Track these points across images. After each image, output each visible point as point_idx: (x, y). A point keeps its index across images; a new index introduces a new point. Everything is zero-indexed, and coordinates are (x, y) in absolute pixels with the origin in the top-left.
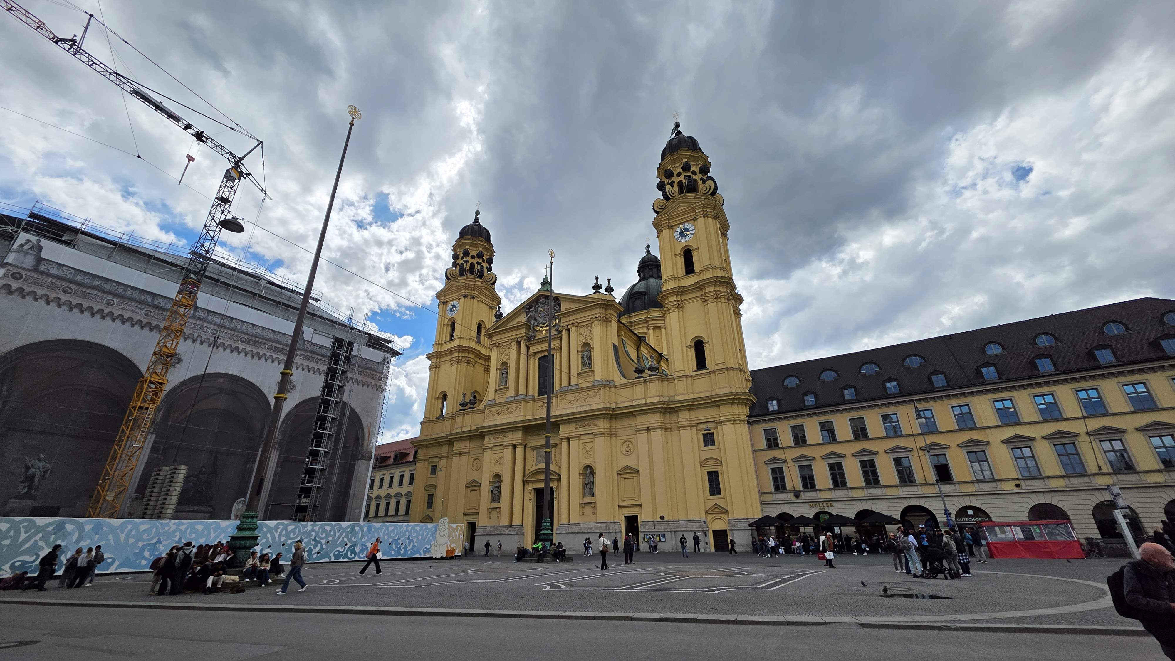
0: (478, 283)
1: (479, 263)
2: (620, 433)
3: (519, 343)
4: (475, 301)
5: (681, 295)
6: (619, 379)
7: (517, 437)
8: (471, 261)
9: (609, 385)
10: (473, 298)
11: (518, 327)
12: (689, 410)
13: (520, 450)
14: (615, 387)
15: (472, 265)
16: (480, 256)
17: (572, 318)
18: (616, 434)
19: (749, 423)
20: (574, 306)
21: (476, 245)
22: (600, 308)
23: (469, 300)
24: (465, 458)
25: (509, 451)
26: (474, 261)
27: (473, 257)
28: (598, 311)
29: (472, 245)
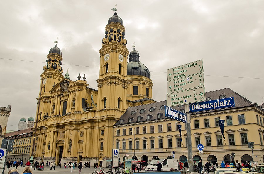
0: (54, 71)
1: (55, 63)
2: (80, 130)
3: (58, 96)
4: (52, 79)
5: (102, 82)
6: (82, 111)
7: (55, 129)
8: (52, 62)
9: (79, 113)
10: (51, 78)
11: (58, 91)
12: (99, 122)
13: (56, 133)
14: (81, 113)
15: (53, 64)
16: (55, 61)
17: (72, 89)
18: (79, 130)
19: (113, 127)
20: (72, 84)
21: (54, 57)
22: (79, 85)
23: (49, 79)
24: (43, 135)
25: (53, 133)
26: (53, 63)
27: (53, 61)
28: (78, 87)
29: (52, 56)
